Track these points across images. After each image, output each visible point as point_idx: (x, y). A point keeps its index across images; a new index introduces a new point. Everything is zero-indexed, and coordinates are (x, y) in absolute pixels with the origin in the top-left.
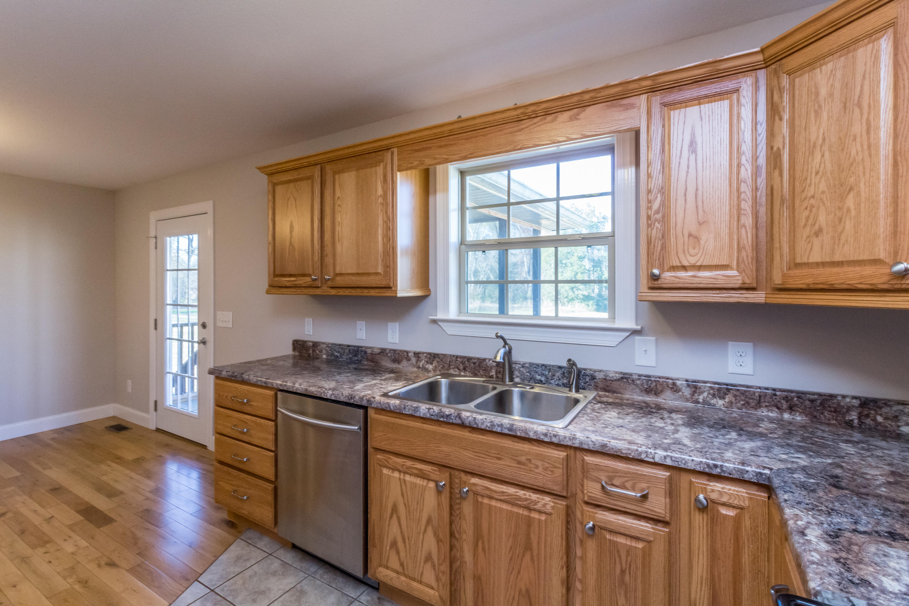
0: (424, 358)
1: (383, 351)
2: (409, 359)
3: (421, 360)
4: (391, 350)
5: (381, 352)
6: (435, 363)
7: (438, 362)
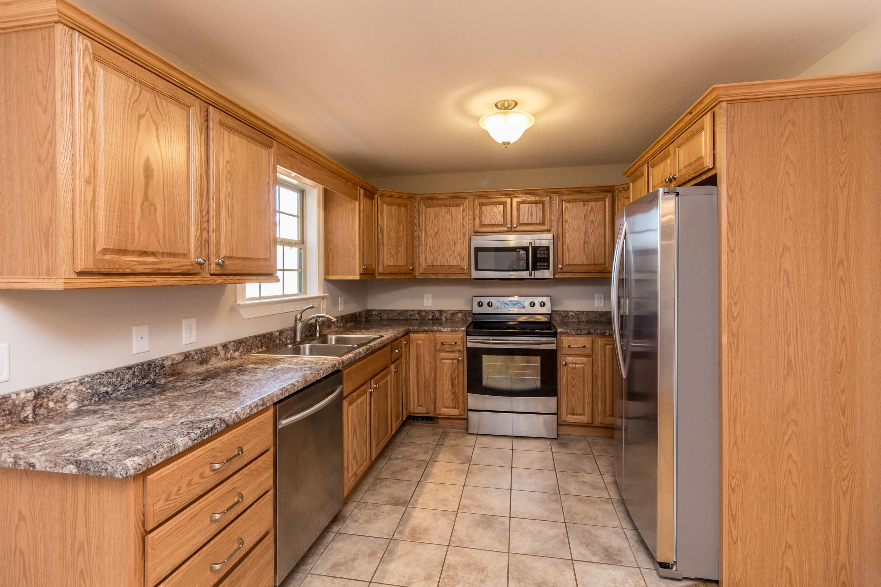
0: (232, 346)
1: (187, 356)
2: (217, 354)
3: (229, 351)
4: (196, 352)
5: (185, 358)
6: (241, 349)
7: (243, 347)
